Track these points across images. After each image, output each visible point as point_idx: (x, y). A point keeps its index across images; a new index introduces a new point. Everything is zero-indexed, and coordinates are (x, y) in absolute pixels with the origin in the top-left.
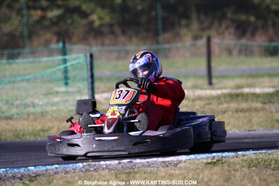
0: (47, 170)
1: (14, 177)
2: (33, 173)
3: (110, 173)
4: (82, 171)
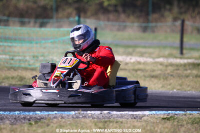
0: (49, 115)
1: (24, 118)
2: (39, 116)
3: (93, 120)
4: (73, 117)
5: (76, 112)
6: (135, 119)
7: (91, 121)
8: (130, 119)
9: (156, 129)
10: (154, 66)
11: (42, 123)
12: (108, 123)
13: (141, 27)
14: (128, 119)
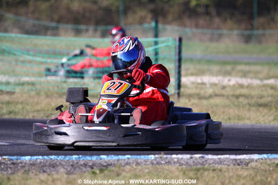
0: (118, 160)
1: (85, 165)
2: (105, 162)
3: (180, 167)
4: (152, 164)
5: (157, 156)
6: (239, 165)
7: (177, 169)
8: (232, 165)
9: (269, 179)
10: (262, 91)
11: (110, 171)
12: (201, 171)
13: (243, 35)
14: (229, 165)
